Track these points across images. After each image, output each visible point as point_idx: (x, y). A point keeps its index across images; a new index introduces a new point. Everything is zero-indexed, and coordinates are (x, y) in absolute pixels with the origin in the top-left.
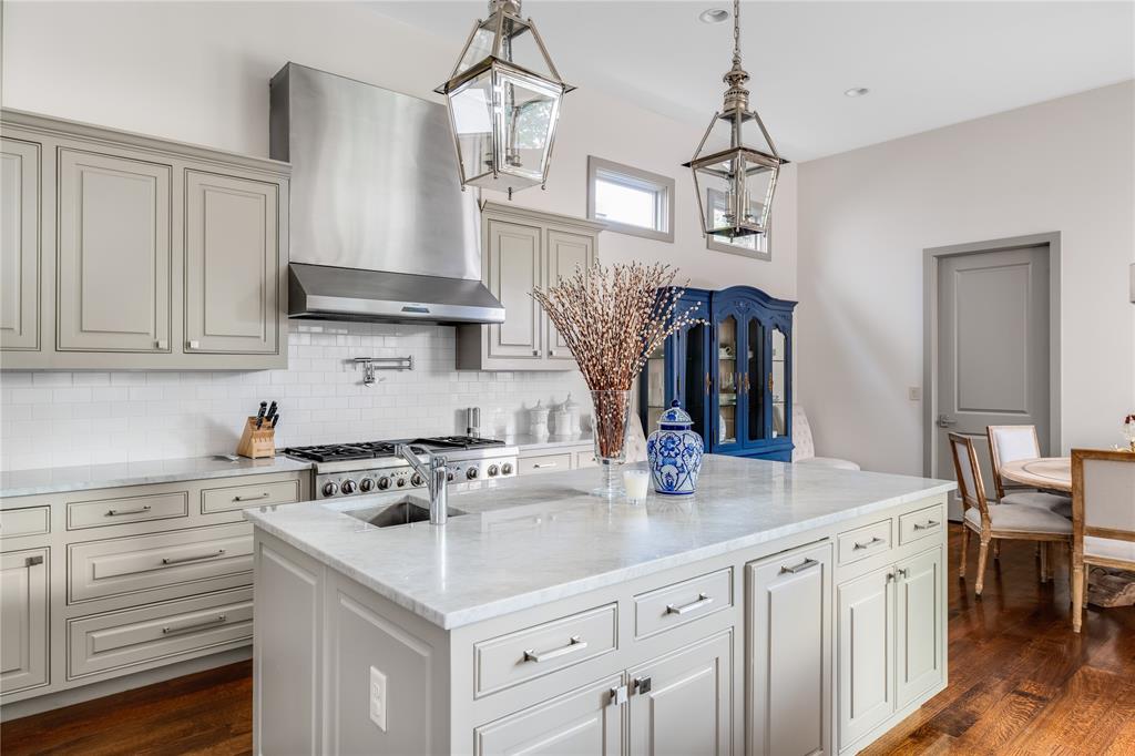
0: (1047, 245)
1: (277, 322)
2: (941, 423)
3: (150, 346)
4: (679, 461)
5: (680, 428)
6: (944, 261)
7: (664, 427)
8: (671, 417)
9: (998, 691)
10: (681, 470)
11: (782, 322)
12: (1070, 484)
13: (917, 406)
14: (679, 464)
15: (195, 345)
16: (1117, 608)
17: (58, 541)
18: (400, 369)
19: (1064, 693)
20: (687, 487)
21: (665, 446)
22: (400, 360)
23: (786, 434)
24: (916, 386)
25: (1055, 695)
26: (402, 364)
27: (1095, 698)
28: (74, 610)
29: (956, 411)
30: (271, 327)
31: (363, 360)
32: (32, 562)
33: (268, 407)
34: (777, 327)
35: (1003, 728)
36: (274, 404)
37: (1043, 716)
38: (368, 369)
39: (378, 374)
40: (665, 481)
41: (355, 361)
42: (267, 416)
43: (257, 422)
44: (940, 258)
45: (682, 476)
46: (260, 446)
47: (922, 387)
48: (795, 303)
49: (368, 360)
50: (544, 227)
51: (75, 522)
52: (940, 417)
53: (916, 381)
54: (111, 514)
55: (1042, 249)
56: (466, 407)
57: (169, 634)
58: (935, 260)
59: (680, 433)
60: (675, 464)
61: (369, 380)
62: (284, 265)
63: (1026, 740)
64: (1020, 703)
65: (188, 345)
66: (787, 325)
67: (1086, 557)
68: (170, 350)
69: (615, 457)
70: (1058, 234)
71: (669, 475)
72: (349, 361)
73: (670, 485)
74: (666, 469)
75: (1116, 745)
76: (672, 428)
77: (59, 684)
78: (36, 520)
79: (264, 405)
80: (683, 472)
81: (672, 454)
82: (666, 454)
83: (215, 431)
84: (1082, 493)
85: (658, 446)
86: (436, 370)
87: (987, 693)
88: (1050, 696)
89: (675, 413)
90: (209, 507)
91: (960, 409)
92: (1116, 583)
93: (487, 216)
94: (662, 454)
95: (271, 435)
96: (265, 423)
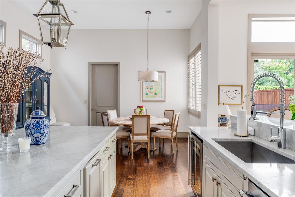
0: (117, 65)
2: (93, 110)
4: (42, 131)
5: (41, 118)
6: (93, 66)
7: (33, 118)
8: (37, 113)
9: (125, 180)
10: (42, 134)
11: (47, 80)
12: (131, 124)
13: (86, 105)
14: (42, 132)
16: (137, 151)
19: (137, 176)
20: (45, 141)
21: (35, 126)
23: (48, 116)
24: (86, 100)
25: (135, 176)
27: (143, 175)
29: (96, 107)
34: (45, 81)
35: (130, 190)
37: (136, 183)
40: (35, 140)
44: (92, 65)
45: (43, 137)
47: (88, 100)
48: (51, 74)
52: (92, 108)
53: (86, 99)
55: (116, 66)
58: (91, 65)
59: (41, 120)
60: (40, 133)
63: (136, 191)
64: (130, 182)
66: (48, 81)
67: (134, 141)
69: (10, 133)
70: (119, 63)
71: (37, 137)
73: (37, 141)
74: (35, 135)
75: (151, 185)
76: (37, 118)
80: (43, 135)
81: (39, 128)
82: (36, 129)
84: (134, 126)
85: (32, 126)
87: (122, 182)
88: (135, 177)
89: (38, 112)
91: (97, 106)
92: (136, 145)
94: (34, 129)
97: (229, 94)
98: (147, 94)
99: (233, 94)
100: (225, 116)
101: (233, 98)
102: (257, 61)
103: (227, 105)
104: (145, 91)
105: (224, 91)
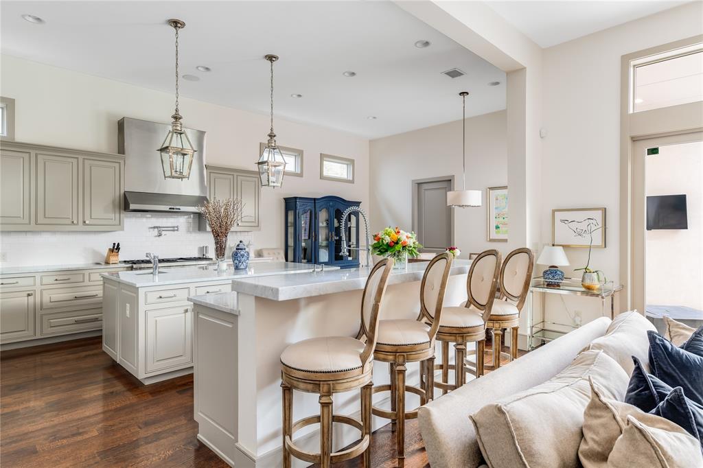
0: (450, 180)
1: (120, 213)
3: (70, 223)
5: (241, 249)
6: (420, 185)
15: (87, 222)
17: (38, 288)
18: (174, 230)
22: (174, 227)
26: (175, 229)
28: (43, 312)
30: (117, 215)
31: (157, 227)
32: (29, 295)
33: (116, 245)
36: (118, 244)
38: (160, 231)
39: (163, 233)
41: (154, 227)
42: (116, 249)
43: (112, 251)
44: (418, 184)
46: (113, 259)
48: (360, 202)
49: (160, 227)
50: (235, 174)
51: (44, 283)
54: (56, 280)
55: (449, 182)
56: (202, 246)
57: (77, 322)
58: (416, 184)
61: (160, 235)
62: (122, 192)
65: (85, 222)
68: (78, 224)
70: (454, 176)
72: (151, 228)
76: (238, 249)
77: (38, 336)
78: (30, 281)
79: (114, 244)
83: (95, 253)
86: (188, 231)
90: (92, 279)
91: (425, 247)
93: (209, 171)
95: (118, 255)
96: (115, 250)
97: (574, 225)
98: (497, 227)
99: (584, 226)
100: (556, 267)
101: (584, 235)
102: (654, 151)
103: (561, 247)
104: (493, 225)
105: (563, 221)
